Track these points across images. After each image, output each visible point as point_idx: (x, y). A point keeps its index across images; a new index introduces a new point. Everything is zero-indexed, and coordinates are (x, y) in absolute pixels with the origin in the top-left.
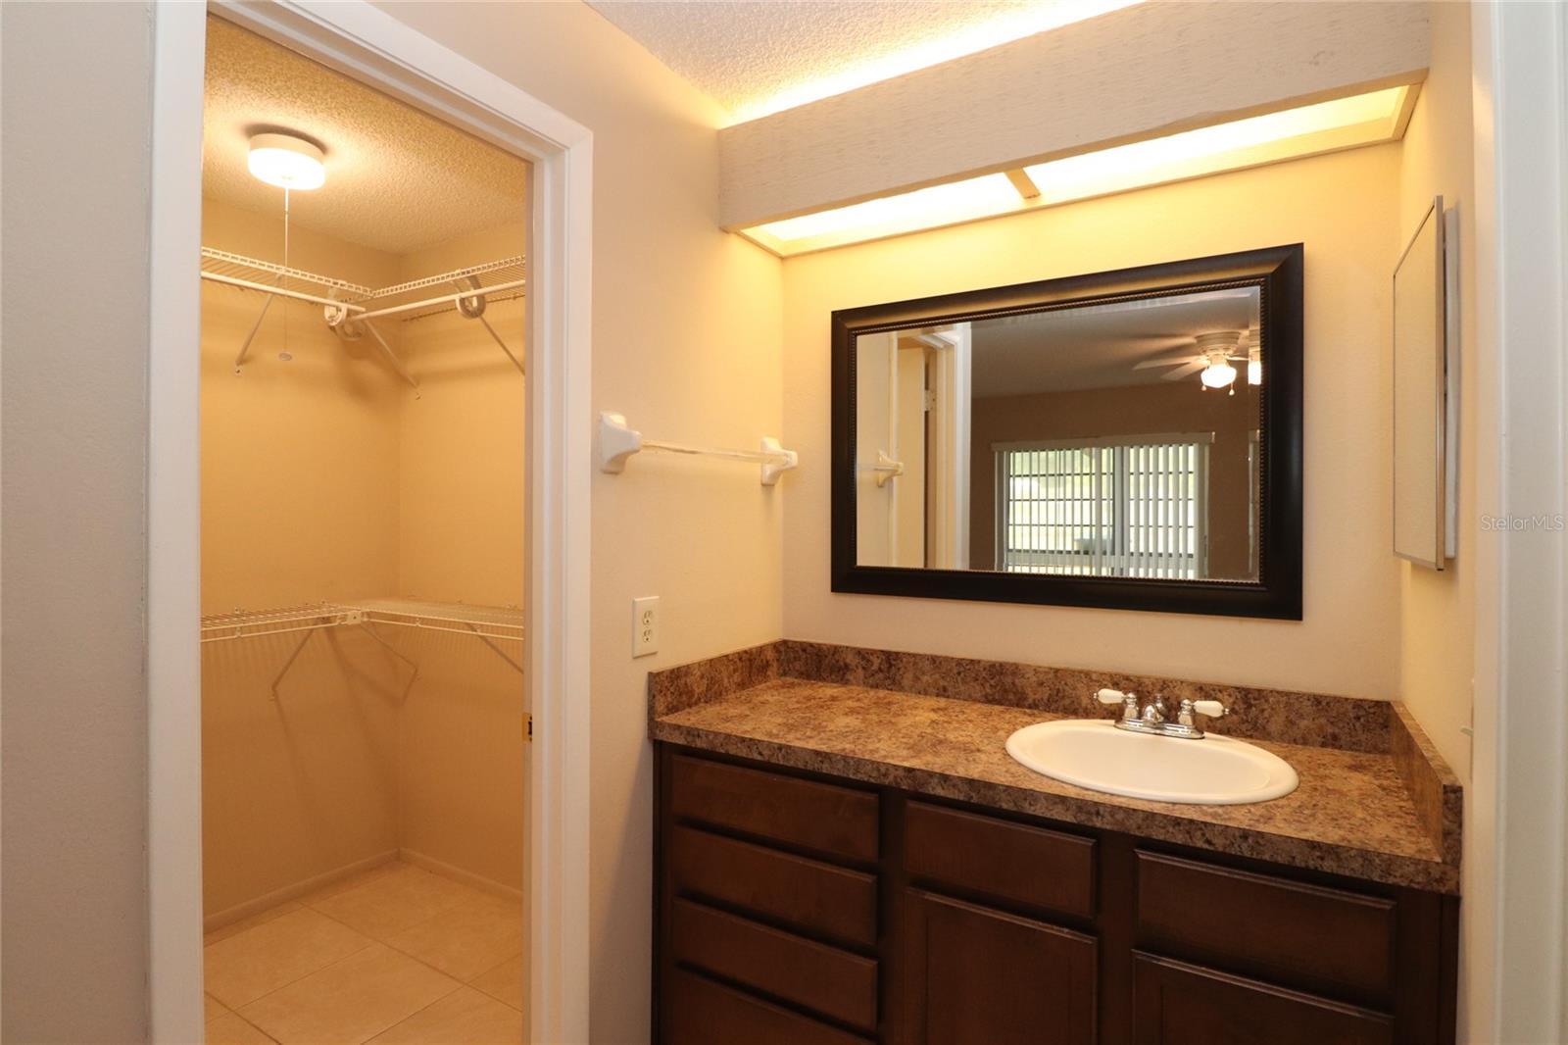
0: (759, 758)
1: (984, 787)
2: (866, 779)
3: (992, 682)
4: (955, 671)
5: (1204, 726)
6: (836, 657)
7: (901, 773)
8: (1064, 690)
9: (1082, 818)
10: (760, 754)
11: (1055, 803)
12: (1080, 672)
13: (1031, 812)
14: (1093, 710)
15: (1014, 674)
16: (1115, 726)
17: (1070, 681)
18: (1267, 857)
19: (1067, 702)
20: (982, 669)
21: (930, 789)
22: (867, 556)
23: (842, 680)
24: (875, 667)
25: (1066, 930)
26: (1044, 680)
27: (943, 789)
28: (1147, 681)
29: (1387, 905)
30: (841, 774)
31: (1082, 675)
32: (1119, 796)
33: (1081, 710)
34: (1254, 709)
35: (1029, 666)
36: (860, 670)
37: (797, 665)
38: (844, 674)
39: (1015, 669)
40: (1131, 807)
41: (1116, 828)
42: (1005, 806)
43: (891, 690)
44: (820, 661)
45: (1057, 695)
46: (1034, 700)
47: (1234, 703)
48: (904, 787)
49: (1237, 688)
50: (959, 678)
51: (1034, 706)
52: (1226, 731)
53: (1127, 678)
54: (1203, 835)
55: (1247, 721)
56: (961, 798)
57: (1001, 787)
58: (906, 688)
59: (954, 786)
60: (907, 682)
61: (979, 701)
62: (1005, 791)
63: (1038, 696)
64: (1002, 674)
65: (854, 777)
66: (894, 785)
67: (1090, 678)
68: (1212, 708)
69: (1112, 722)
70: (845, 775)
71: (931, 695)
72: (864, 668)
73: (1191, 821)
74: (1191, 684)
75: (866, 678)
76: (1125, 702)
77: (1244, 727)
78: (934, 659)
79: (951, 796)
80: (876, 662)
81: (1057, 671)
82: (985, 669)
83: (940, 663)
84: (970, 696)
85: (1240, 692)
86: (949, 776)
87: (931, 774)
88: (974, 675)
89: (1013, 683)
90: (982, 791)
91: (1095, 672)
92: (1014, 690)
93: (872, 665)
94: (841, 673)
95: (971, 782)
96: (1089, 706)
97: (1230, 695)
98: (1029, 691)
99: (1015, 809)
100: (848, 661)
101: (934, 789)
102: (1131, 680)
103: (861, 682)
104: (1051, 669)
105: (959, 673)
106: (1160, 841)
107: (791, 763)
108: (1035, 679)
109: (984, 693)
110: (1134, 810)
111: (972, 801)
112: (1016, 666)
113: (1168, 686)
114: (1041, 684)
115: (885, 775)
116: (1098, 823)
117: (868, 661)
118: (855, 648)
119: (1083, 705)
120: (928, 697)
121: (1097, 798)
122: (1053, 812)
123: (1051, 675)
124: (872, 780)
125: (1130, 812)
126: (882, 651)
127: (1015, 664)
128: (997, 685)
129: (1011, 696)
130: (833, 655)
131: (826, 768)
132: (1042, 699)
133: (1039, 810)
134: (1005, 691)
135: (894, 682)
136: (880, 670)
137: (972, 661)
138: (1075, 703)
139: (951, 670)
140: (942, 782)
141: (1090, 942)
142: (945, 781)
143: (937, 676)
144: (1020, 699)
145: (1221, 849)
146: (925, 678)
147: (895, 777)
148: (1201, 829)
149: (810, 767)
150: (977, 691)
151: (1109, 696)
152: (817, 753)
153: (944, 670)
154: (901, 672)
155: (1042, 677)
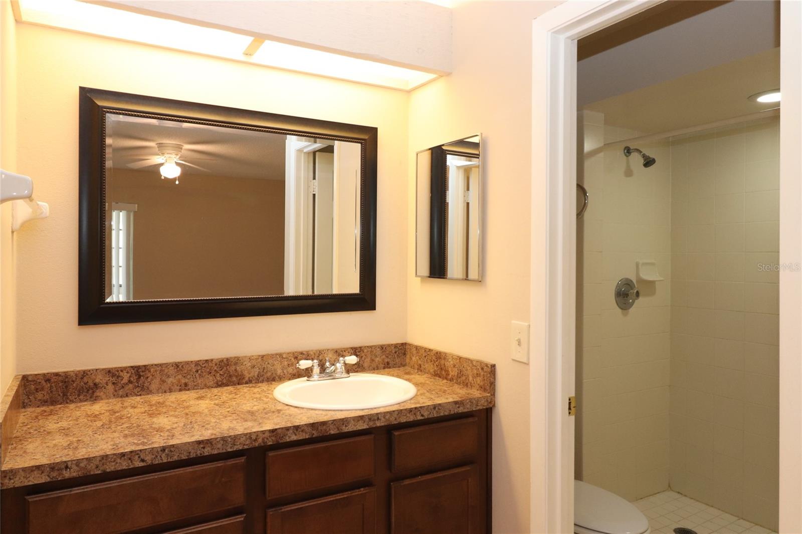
0: (142, 464)
1: (320, 425)
2: (241, 448)
3: (221, 372)
6: (85, 380)
7: (267, 434)
8: (267, 367)
9: (371, 424)
11: (358, 421)
12: (277, 354)
13: (346, 430)
14: (284, 376)
15: (236, 364)
16: (307, 380)
17: (271, 361)
19: (269, 374)
20: (214, 365)
21: (287, 438)
23: (91, 397)
24: (125, 380)
25: (362, 489)
26: (255, 364)
27: (296, 435)
28: (312, 353)
30: (221, 451)
31: (278, 356)
32: (379, 408)
33: (277, 377)
35: (246, 357)
36: (110, 384)
37: (40, 395)
38: (94, 392)
39: (237, 361)
40: (392, 410)
41: (386, 424)
42: (332, 432)
43: (140, 395)
44: (66, 387)
45: (263, 371)
46: (249, 378)
48: (270, 443)
49: (351, 348)
50: (197, 375)
51: (250, 381)
53: (302, 353)
54: (420, 413)
56: (307, 437)
57: (330, 422)
58: (154, 391)
59: (302, 431)
60: (153, 387)
61: (212, 387)
62: (332, 423)
63: (252, 375)
64: (228, 365)
65: (232, 450)
66: (262, 444)
67: (282, 357)
68: (352, 359)
69: (306, 378)
70: (224, 451)
71: (175, 391)
72: (114, 383)
73: (416, 408)
74: (333, 350)
75: (116, 391)
76: (313, 366)
78: (177, 366)
79: (301, 438)
80: (126, 376)
81: (263, 356)
82: (216, 365)
86: (300, 425)
87: (288, 429)
88: (208, 370)
89: (236, 370)
90: (319, 429)
91: (285, 353)
92: (236, 374)
93: (122, 380)
94: (90, 392)
95: (313, 425)
96: (282, 374)
98: (246, 373)
99: (338, 432)
100: (97, 381)
101: (290, 437)
102: (304, 354)
103: (112, 395)
104: (260, 356)
105: (197, 371)
106: (404, 423)
108: (250, 364)
109: (216, 380)
110: (394, 411)
111: (314, 436)
112: (238, 358)
113: (322, 354)
114: (253, 367)
115: (256, 440)
116: (378, 424)
117: (118, 377)
118: (103, 369)
119: (278, 374)
120: (172, 393)
121: (375, 411)
122: (357, 426)
123: (260, 360)
124: (246, 447)
125: (391, 413)
126: (132, 367)
127: (235, 357)
128: (225, 373)
129: (234, 379)
130: (82, 378)
132: (254, 376)
133: (351, 428)
134: (230, 376)
135: (143, 389)
136: (130, 382)
137: (207, 361)
138: (274, 374)
140: (295, 431)
142: (297, 430)
143: (180, 377)
144: (240, 379)
146: (170, 380)
147: (263, 439)
148: (419, 410)
150: (210, 380)
151: (304, 364)
154: (149, 380)
155: (254, 362)
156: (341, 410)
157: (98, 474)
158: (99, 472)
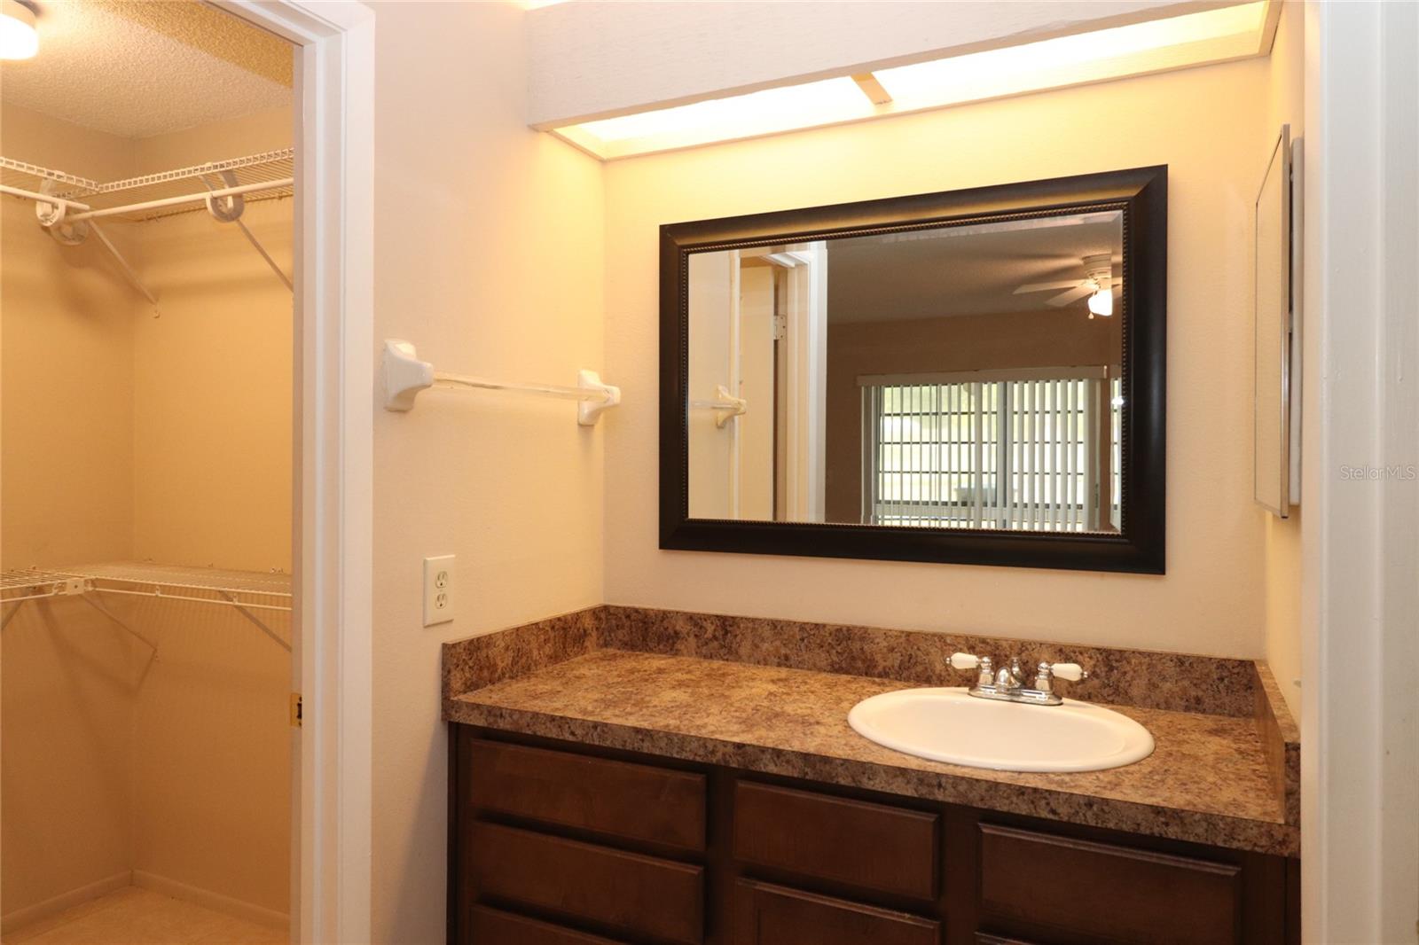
0: (571, 738)
1: (820, 761)
2: (691, 758)
3: (839, 649)
4: (798, 637)
5: (1061, 690)
6: (665, 624)
7: (730, 749)
8: (917, 656)
9: (924, 791)
10: (573, 734)
11: (896, 776)
12: (934, 635)
13: (870, 787)
14: (947, 677)
15: (862, 639)
16: (969, 694)
17: (923, 645)
18: (1111, 825)
19: (919, 668)
20: (827, 635)
21: (762, 766)
22: (701, 507)
23: (671, 649)
24: (709, 635)
25: (907, 915)
26: (895, 645)
27: (776, 765)
28: (1004, 644)
29: (1231, 871)
30: (664, 754)
31: (936, 638)
32: (963, 766)
33: (934, 678)
34: (1115, 671)
35: (879, 629)
36: (692, 640)
37: (620, 634)
38: (674, 643)
39: (863, 634)
40: (975, 777)
41: (958, 801)
42: (842, 782)
43: (727, 660)
44: (646, 629)
45: (909, 662)
46: (884, 668)
47: (1095, 666)
48: (734, 765)
49: (1098, 649)
51: (885, 674)
52: (1087, 697)
53: (984, 641)
54: (1048, 804)
55: (1108, 685)
56: (796, 775)
57: (837, 761)
58: (745, 658)
59: (788, 762)
60: (745, 649)
61: (825, 671)
62: (842, 765)
63: (888, 664)
64: (850, 639)
65: (678, 757)
66: (723, 764)
67: (945, 642)
68: (1070, 671)
69: (966, 689)
70: (668, 755)
71: (771, 665)
72: (696, 636)
73: (1035, 790)
74: (1052, 645)
75: (698, 647)
76: (979, 667)
77: (1106, 692)
78: (774, 624)
79: (784, 773)
80: (710, 629)
81: (909, 634)
82: (830, 634)
83: (782, 628)
84: (815, 665)
85: (1101, 654)
86: (784, 750)
87: (763, 750)
88: (818, 641)
89: (862, 649)
90: (818, 766)
91: (950, 636)
92: (863, 657)
93: (705, 633)
94: (671, 641)
95: (806, 756)
96: (943, 674)
97: (1091, 658)
98: (878, 657)
99: (853, 785)
100: (678, 628)
101: (766, 765)
102: (988, 643)
103: (694, 652)
104: (903, 632)
105: (802, 640)
106: (1002, 812)
107: (608, 743)
108: (886, 644)
109: (830, 661)
110: (977, 780)
111: (807, 777)
112: (865, 630)
113: (1027, 649)
114: (892, 650)
115: (713, 752)
116: (939, 796)
117: (701, 627)
118: (685, 613)
119: (937, 672)
120: (768, 667)
121: (940, 769)
122: (894, 786)
123: (903, 639)
124: (698, 759)
125: (973, 782)
126: (717, 616)
127: (863, 628)
128: (845, 651)
129: (859, 664)
130: (662, 621)
131: (646, 747)
132: (893, 666)
133: (878, 784)
134: (853, 658)
135: (730, 652)
136: (715, 638)
137: (816, 625)
138: (929, 670)
139: (793, 636)
140: (775, 759)
141: (932, 927)
142: (778, 757)
143: (778, 643)
144: (868, 666)
145: (1065, 819)
146: (765, 646)
147: (724, 754)
148: (1045, 798)
149: (629, 747)
150: (822, 658)
151: (963, 660)
152: (637, 730)
153: (786, 637)
154: (738, 639)
155: (893, 642)
156: (895, 751)
157: (528, 735)
158: (529, 732)
